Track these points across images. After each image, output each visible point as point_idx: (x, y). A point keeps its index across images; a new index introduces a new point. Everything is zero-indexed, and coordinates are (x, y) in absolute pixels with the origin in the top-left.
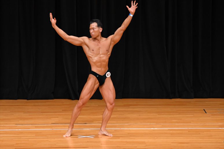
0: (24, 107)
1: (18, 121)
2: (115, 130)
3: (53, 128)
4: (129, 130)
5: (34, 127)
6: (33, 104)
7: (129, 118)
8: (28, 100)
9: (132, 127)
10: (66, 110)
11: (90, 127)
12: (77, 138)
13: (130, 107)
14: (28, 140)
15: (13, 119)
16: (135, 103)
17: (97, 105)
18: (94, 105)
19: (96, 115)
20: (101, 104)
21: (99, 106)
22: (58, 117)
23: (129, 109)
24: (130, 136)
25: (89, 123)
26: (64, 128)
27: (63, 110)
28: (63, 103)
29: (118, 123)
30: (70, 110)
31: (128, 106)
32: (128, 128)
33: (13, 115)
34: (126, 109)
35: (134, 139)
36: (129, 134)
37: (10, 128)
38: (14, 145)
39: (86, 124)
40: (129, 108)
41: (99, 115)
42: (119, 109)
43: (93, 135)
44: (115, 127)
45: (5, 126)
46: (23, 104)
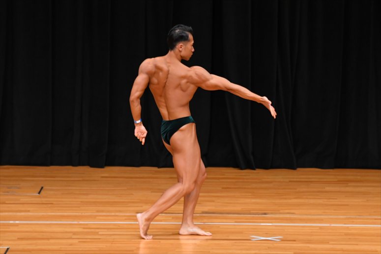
0: (151, 180)
1: (142, 207)
2: (321, 228)
3: (205, 221)
4: (348, 227)
5: (171, 218)
6: (168, 176)
7: (347, 205)
8: (159, 167)
9: (353, 223)
10: (228, 188)
11: (274, 221)
12: (250, 240)
13: (349, 185)
14: (160, 242)
15: (133, 202)
16: (359, 178)
17: (288, 180)
18: (282, 180)
19: (286, 199)
20: (293, 178)
21: (290, 181)
22: (213, 201)
23: (348, 189)
24: (350, 239)
25: (272, 213)
26: (224, 220)
27: (223, 188)
28: (224, 175)
29: (326, 215)
30: (235, 188)
31: (346, 182)
32: (345, 224)
33: (132, 194)
34: (343, 189)
35: (357, 245)
36: (346, 234)
37: (126, 219)
38: (133, 251)
39: (265, 214)
40: (347, 186)
41: (290, 199)
42: (327, 189)
43: (280, 235)
44: (321, 221)
45: (117, 216)
46: (151, 175)
